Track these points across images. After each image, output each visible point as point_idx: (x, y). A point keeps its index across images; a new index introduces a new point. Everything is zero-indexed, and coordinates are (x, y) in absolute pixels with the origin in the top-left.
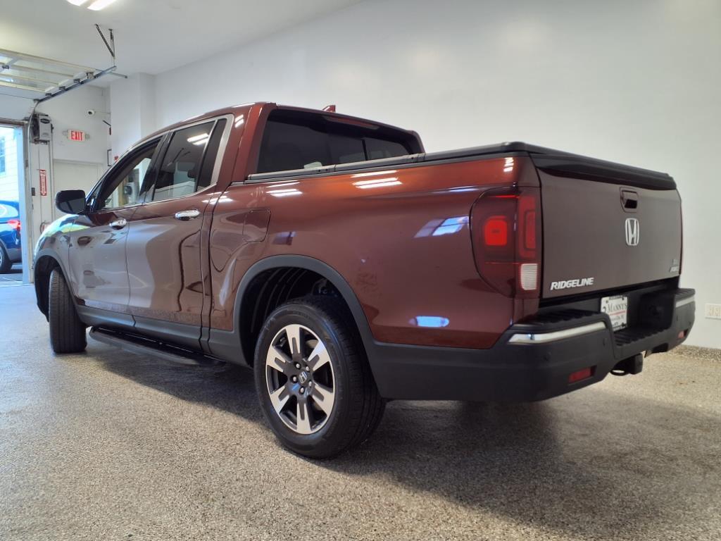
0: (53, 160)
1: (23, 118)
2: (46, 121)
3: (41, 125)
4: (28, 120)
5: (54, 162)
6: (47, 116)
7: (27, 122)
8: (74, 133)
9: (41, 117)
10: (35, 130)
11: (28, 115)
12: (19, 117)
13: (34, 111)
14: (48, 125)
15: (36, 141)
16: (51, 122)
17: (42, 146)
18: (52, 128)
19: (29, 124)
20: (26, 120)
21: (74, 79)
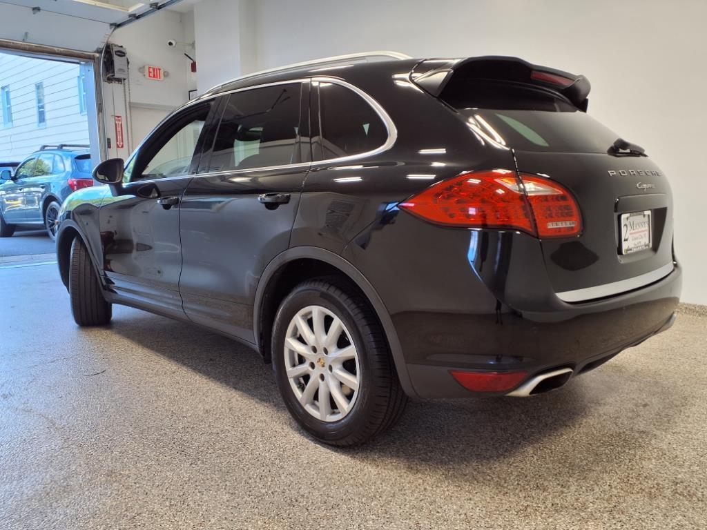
0: (130, 103)
1: (95, 49)
2: (122, 54)
3: (116, 59)
4: (101, 52)
5: (132, 107)
8: (151, 70)
9: (115, 49)
10: (109, 65)
12: (89, 48)
13: (108, 41)
14: (124, 59)
15: (110, 80)
16: (127, 56)
17: (115, 85)
18: (128, 63)
19: (101, 57)
20: (98, 52)
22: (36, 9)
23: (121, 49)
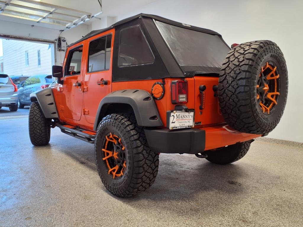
1: (54, 39)
2: (64, 41)
3: (62, 42)
4: (57, 40)
6: (64, 38)
7: (55, 41)
9: (62, 39)
10: (60, 45)
11: (57, 38)
12: (53, 39)
13: (59, 37)
14: (65, 42)
15: (60, 50)
17: (62, 52)
18: (67, 44)
19: (57, 42)
20: (56, 40)
21: (81, 19)
22: (33, 26)
23: (64, 39)
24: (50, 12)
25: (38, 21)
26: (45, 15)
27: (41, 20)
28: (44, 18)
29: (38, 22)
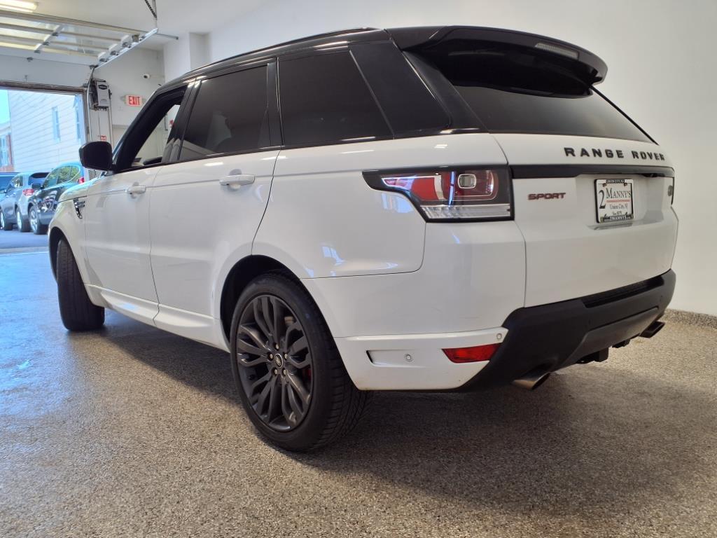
0: (112, 126)
2: (104, 87)
3: (99, 91)
4: (87, 87)
5: (114, 128)
6: (105, 81)
8: (131, 98)
9: (99, 84)
10: (94, 97)
11: (86, 80)
13: (92, 77)
14: (107, 91)
15: (96, 108)
16: (109, 88)
17: (101, 112)
18: (110, 94)
19: (88, 90)
20: (85, 87)
21: (122, 42)
22: (30, 59)
23: (104, 84)
24: (52, 31)
25: (36, 48)
26: (46, 37)
27: (40, 47)
28: (46, 44)
29: (37, 51)
